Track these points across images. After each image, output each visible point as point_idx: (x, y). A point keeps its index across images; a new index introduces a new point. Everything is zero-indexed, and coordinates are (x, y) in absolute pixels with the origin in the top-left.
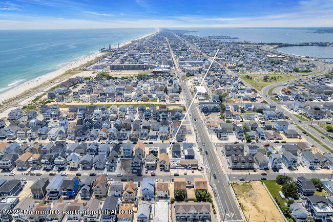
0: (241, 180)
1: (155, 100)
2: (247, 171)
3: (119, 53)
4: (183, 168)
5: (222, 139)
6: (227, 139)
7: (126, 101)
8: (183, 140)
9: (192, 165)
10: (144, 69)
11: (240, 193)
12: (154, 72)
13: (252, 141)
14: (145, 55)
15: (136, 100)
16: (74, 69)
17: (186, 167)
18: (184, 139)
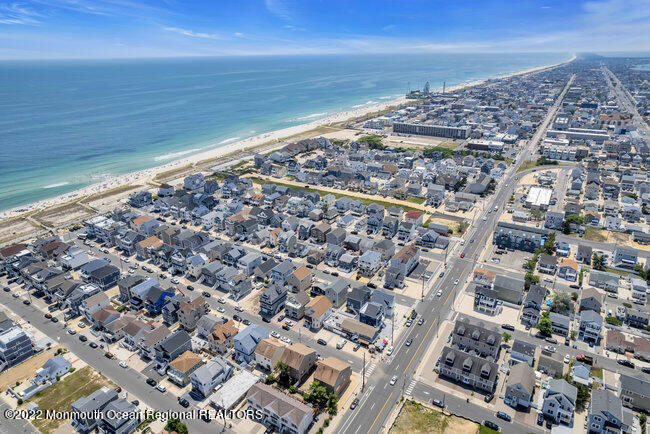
0: (434, 404)
1: (420, 200)
2: (470, 392)
3: (437, 103)
4: (345, 335)
5: (482, 311)
6: (493, 314)
7: (365, 193)
8: (396, 286)
9: (361, 336)
10: (456, 137)
11: (405, 427)
12: (470, 146)
13: (555, 337)
14: (486, 110)
15: (384, 194)
16: (333, 124)
17: (349, 336)
18: (400, 285)
